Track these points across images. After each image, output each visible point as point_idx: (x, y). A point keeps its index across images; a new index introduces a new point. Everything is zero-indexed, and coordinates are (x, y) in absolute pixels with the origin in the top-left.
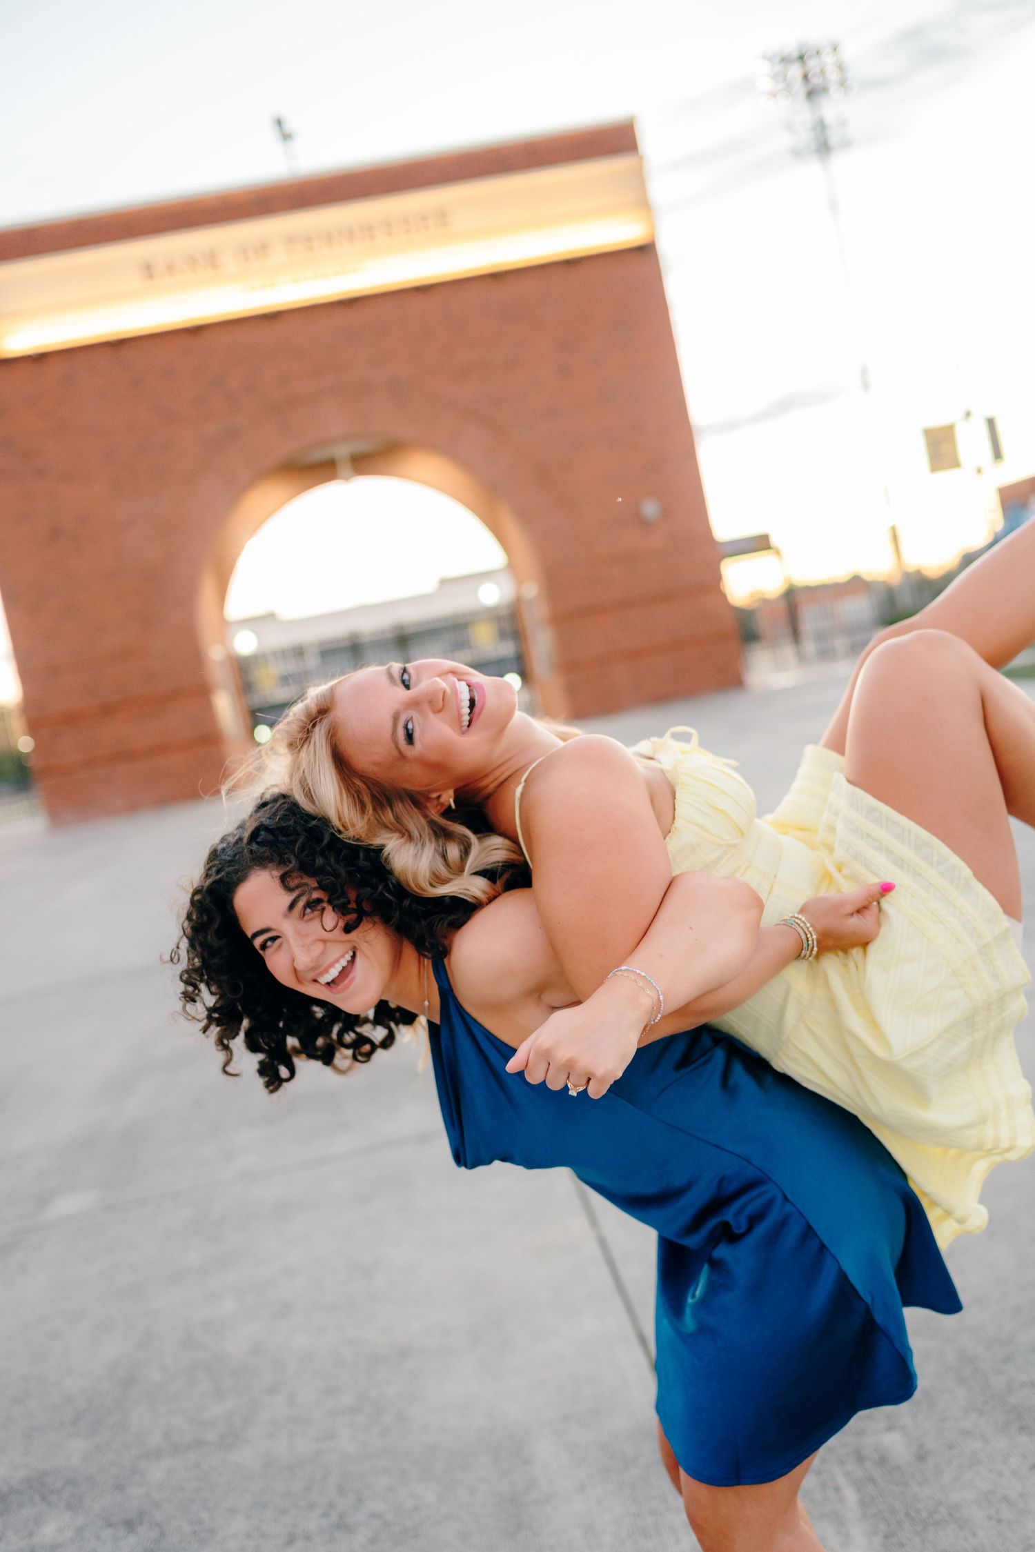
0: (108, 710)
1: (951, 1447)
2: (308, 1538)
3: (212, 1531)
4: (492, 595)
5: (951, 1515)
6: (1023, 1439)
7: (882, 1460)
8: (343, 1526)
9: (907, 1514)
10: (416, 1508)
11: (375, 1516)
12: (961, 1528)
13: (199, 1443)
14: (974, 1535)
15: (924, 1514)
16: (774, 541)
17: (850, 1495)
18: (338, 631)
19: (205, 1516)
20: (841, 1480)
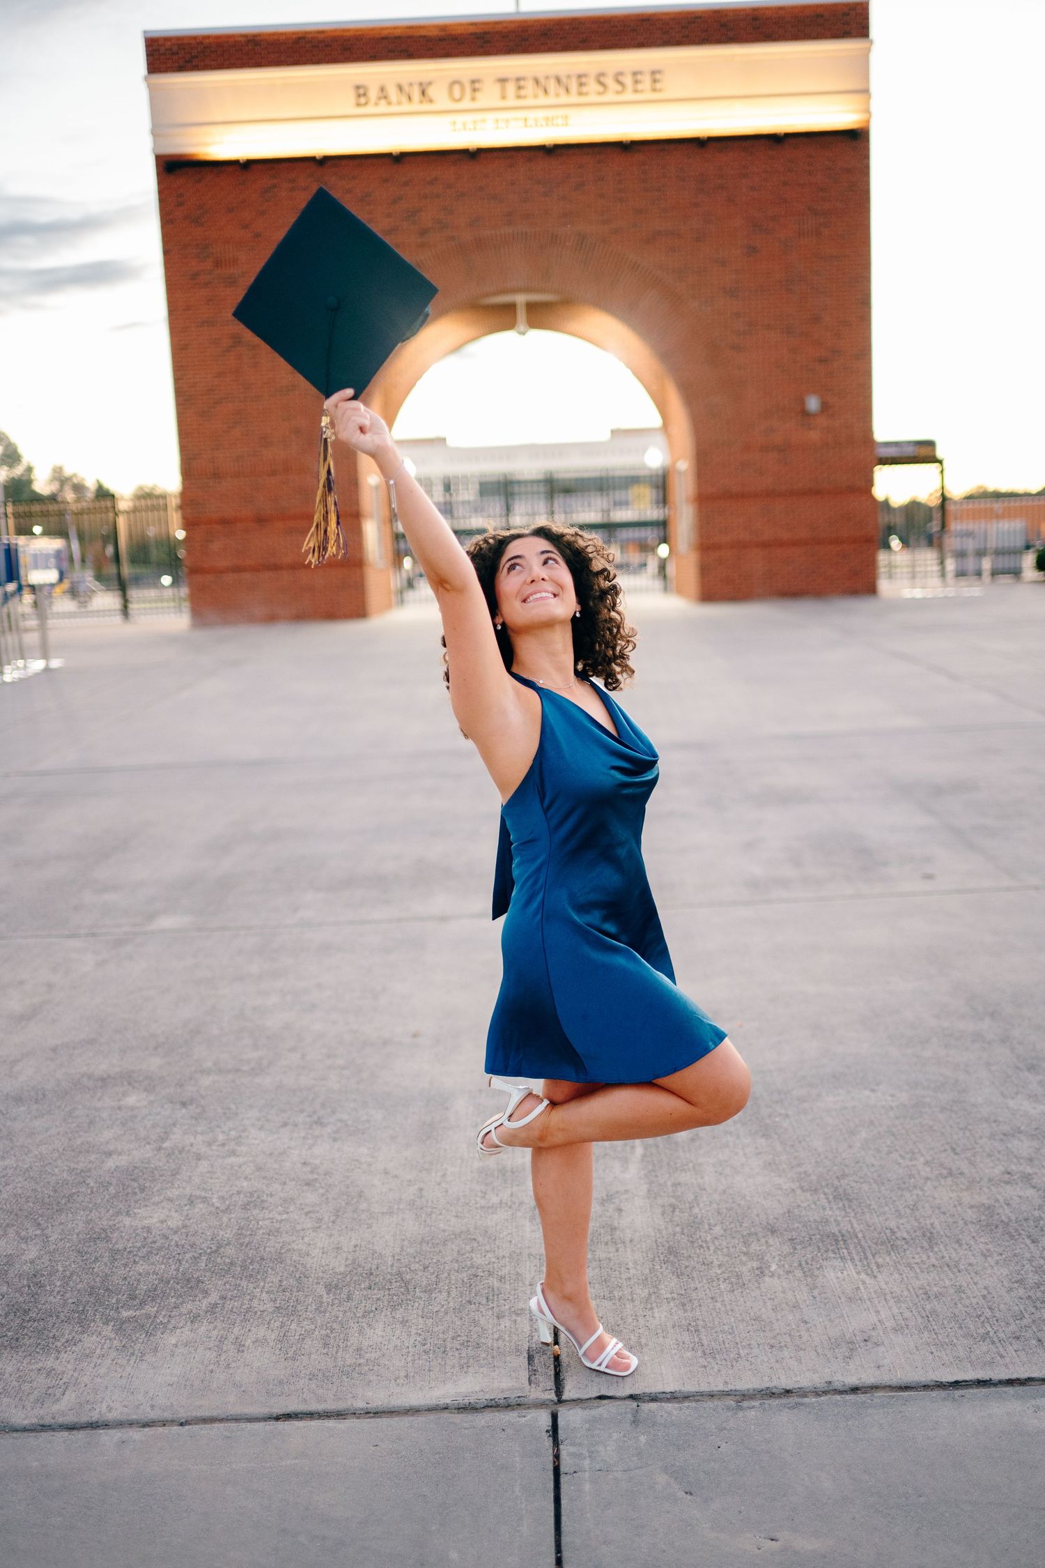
0: (261, 520)
2: (296, 1125)
4: (654, 458)
5: (694, 1167)
8: (320, 1123)
9: (668, 1164)
11: (341, 1120)
12: (697, 1174)
13: (237, 1070)
14: (702, 1178)
15: (679, 1165)
16: (940, 453)
18: (496, 468)
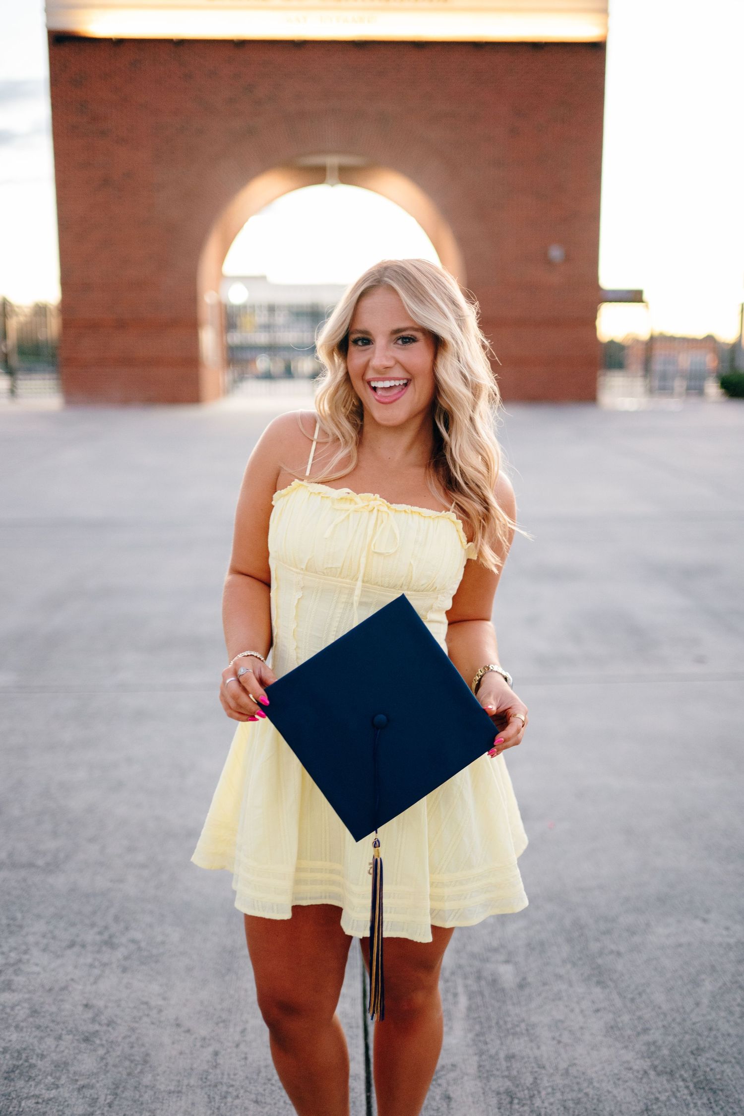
1: (545, 984)
2: (83, 946)
3: (21, 927)
5: (527, 1030)
6: (597, 990)
7: (494, 982)
8: (110, 944)
9: (497, 1023)
10: (163, 943)
11: (133, 941)
12: (531, 1041)
13: (31, 865)
14: (539, 1048)
15: (509, 1026)
16: (645, 296)
17: (463, 1001)
19: (19, 916)
20: (460, 990)
